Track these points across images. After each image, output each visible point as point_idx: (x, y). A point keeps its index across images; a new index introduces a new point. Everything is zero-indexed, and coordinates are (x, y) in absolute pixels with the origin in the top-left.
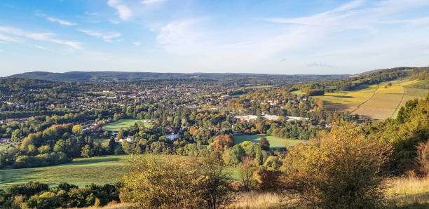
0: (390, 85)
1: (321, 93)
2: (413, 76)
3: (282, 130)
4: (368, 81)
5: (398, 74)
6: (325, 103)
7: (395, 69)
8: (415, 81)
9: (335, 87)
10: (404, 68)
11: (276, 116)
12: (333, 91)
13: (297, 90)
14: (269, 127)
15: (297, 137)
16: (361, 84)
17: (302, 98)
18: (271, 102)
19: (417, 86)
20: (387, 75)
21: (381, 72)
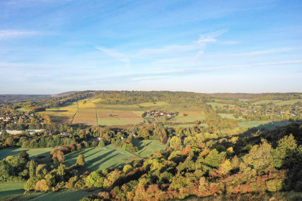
0: (85, 102)
1: (43, 110)
2: (96, 96)
3: (31, 142)
4: (70, 99)
5: (87, 95)
6: (51, 117)
7: (85, 92)
8: (99, 100)
9: (50, 104)
10: (89, 91)
11: (16, 131)
12: (49, 107)
13: (20, 107)
14: (17, 140)
15: (45, 146)
16: (66, 102)
17: (29, 114)
18: (3, 118)
19: (102, 103)
20: (81, 96)
21: (76, 94)
